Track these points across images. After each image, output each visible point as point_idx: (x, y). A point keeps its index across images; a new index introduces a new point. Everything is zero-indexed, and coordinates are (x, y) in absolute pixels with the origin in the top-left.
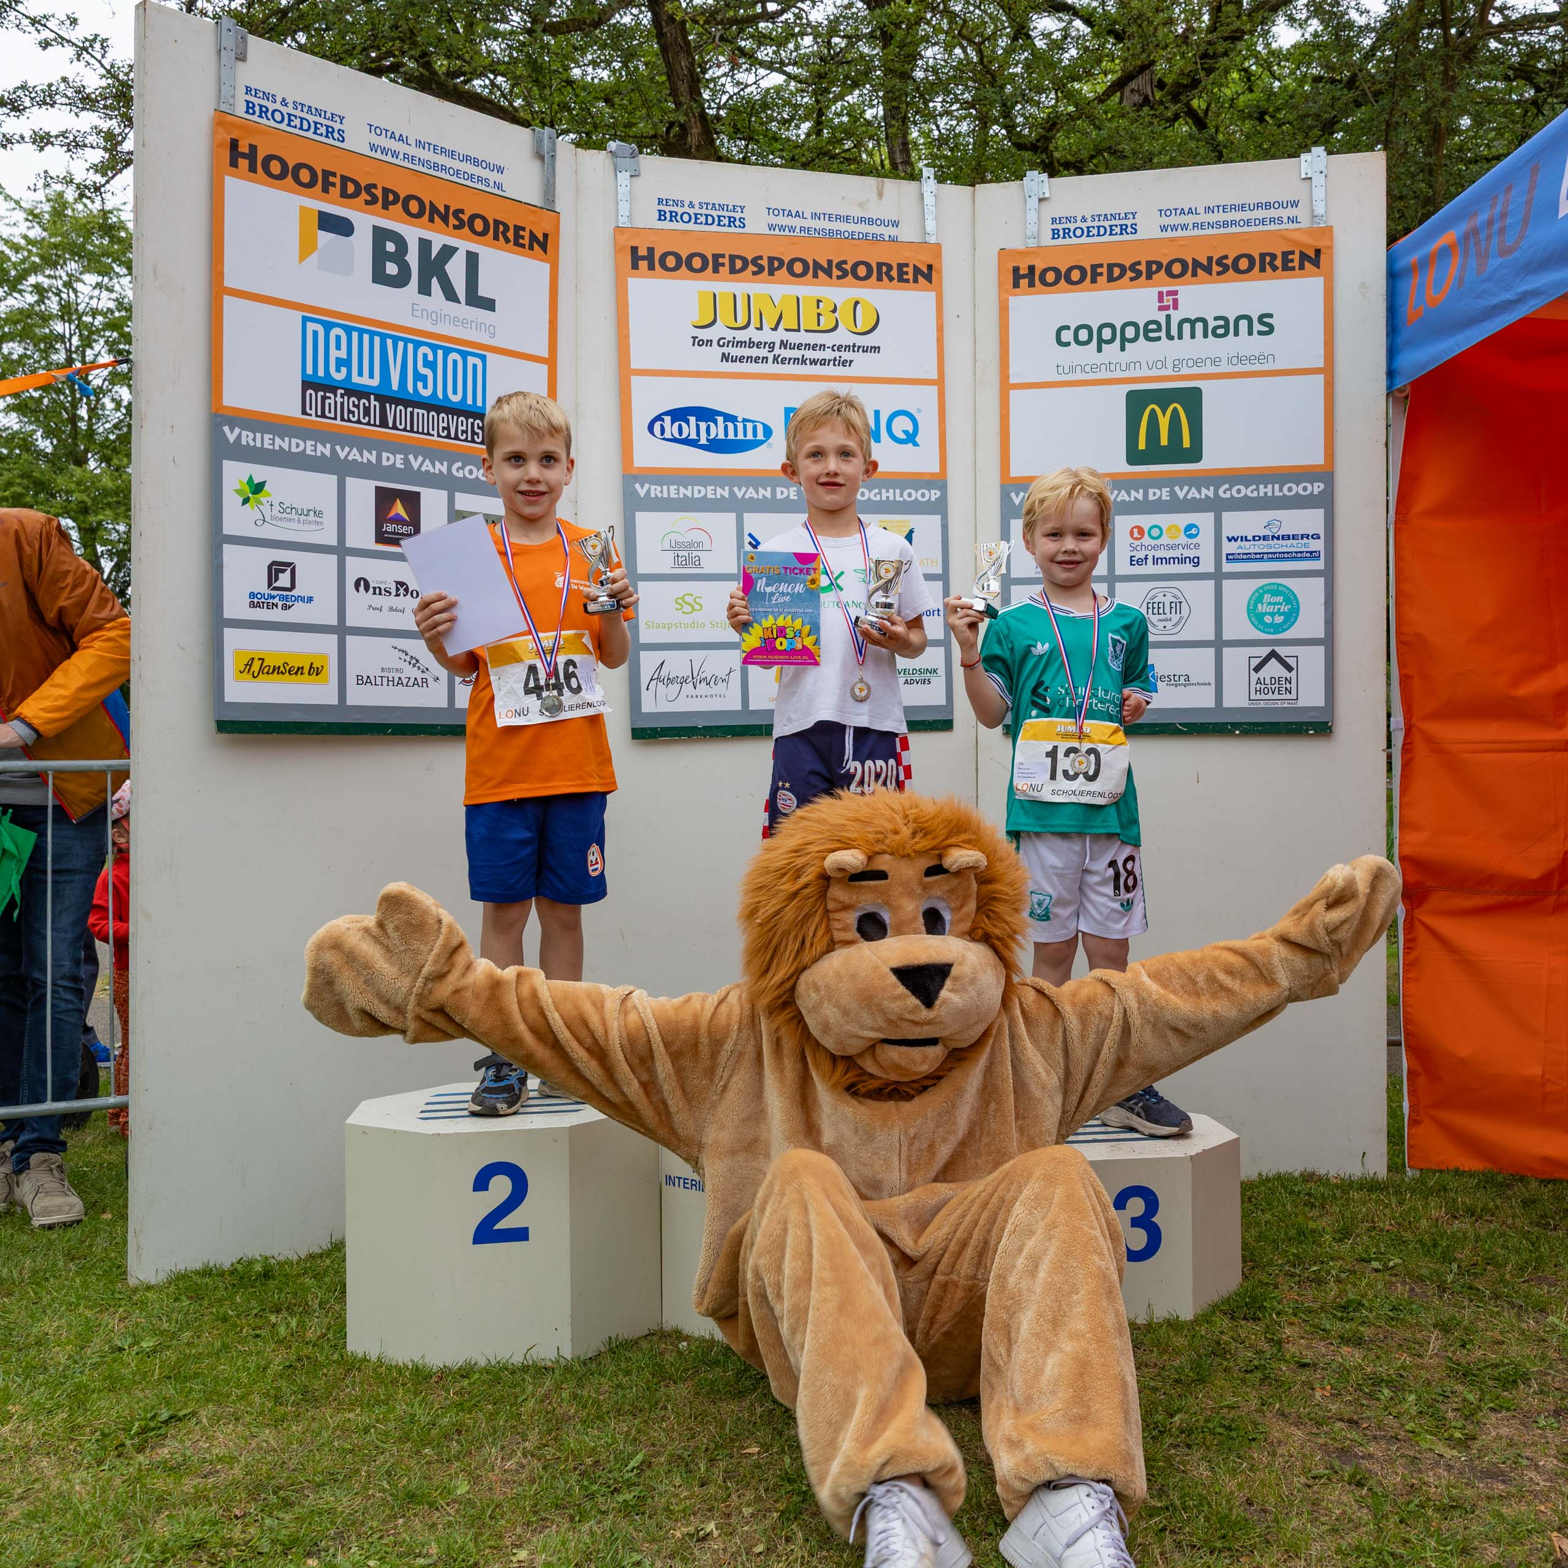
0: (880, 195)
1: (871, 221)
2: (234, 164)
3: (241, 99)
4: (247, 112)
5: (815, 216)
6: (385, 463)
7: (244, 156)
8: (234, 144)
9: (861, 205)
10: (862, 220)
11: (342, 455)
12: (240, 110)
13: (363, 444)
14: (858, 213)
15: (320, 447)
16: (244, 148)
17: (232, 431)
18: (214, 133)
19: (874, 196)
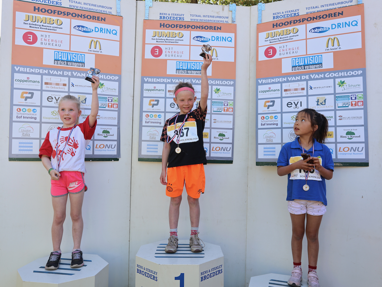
0: (223, 10)
1: (220, 17)
5: (204, 16)
9: (217, 13)
10: (218, 17)
14: (216, 15)
19: (221, 10)
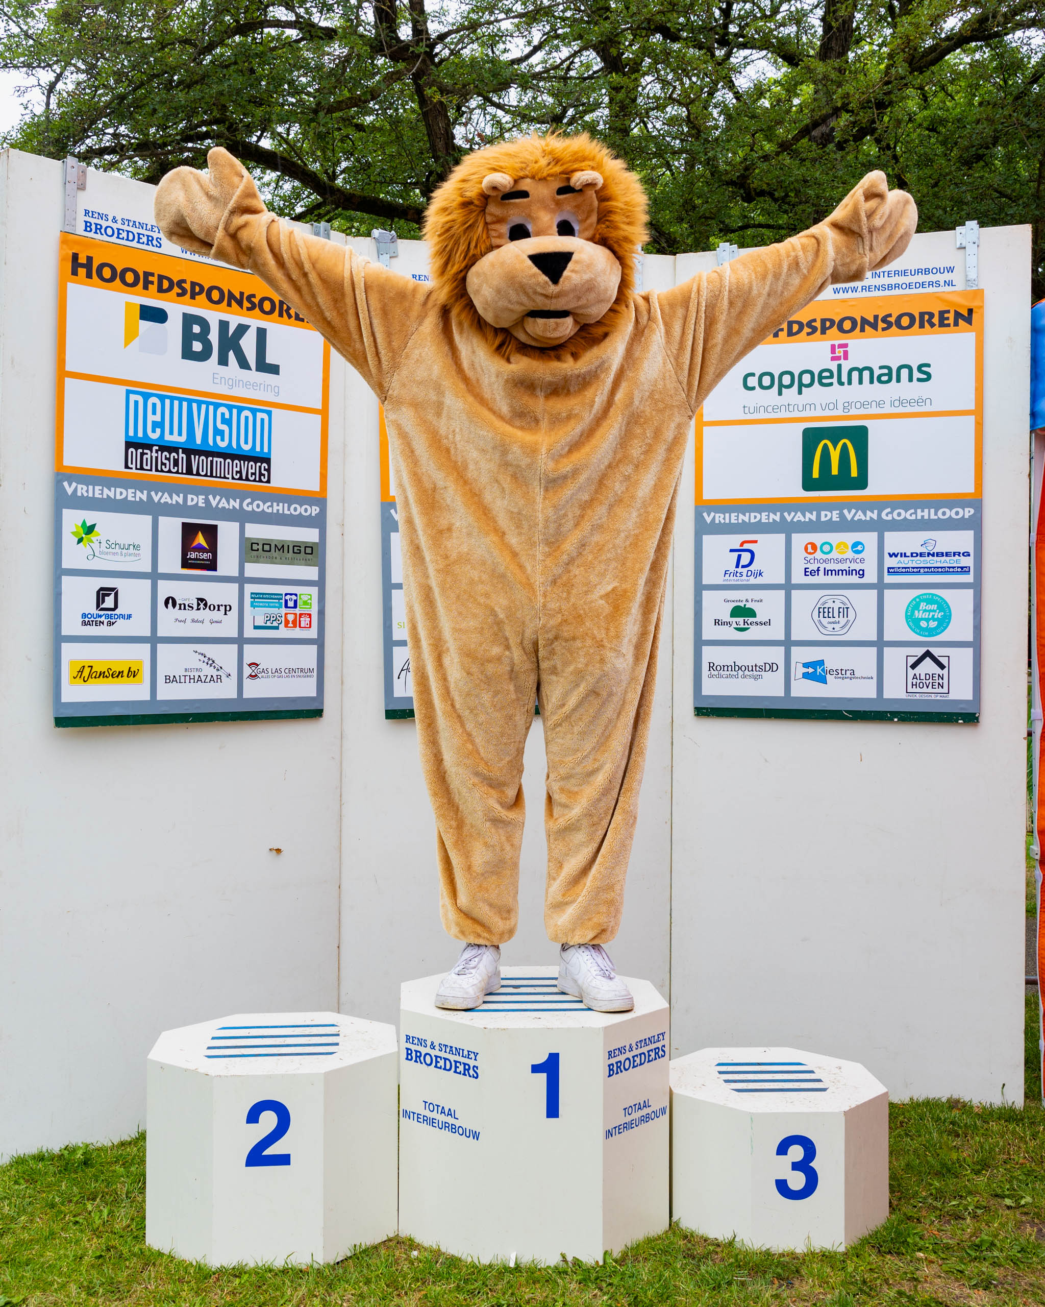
2: (75, 273)
3: (81, 219)
4: (86, 230)
6: (190, 503)
7: (82, 265)
8: (75, 257)
11: (156, 499)
12: (80, 229)
13: (172, 489)
15: (138, 494)
16: (82, 260)
17: (70, 486)
18: (61, 249)
